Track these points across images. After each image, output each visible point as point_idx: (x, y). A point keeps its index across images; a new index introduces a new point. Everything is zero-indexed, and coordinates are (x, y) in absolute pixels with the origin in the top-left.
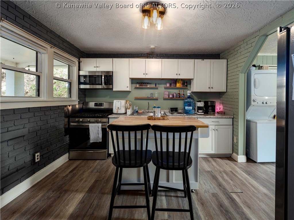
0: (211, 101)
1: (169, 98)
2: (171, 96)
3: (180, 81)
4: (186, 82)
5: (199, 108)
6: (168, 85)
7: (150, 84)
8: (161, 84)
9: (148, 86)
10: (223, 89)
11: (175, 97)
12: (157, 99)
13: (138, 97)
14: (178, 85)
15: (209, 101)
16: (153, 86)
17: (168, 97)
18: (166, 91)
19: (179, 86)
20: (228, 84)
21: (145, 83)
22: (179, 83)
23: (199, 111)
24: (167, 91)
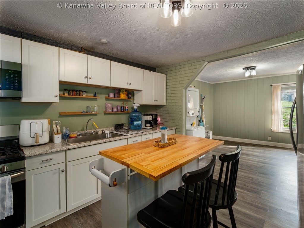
0: (155, 114)
1: (113, 112)
2: (115, 110)
3: (124, 92)
4: (131, 93)
5: (147, 122)
6: (112, 96)
7: (86, 92)
8: (101, 94)
9: (84, 96)
10: (164, 103)
11: (119, 111)
12: (95, 115)
13: (66, 112)
14: (123, 96)
15: (154, 114)
16: (91, 95)
17: (111, 111)
18: (108, 103)
19: (124, 98)
20: (167, 97)
21: (79, 91)
22: (123, 94)
23: (147, 125)
24: (110, 104)
